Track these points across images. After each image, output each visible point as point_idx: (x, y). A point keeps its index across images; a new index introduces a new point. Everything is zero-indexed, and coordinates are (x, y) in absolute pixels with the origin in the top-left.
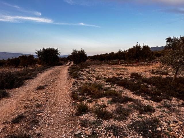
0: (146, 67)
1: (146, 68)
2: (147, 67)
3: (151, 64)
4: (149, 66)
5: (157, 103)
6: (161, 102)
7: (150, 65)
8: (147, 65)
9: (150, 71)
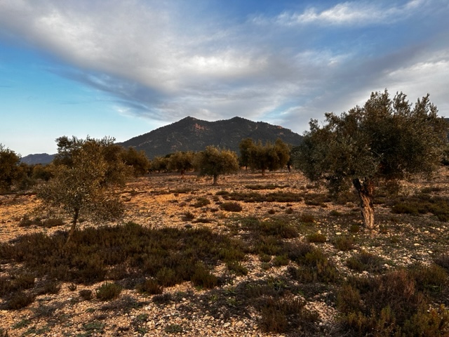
0: (10, 208)
1: (8, 213)
2: (12, 209)
3: (24, 200)
4: (18, 206)
5: (20, 311)
6: (31, 306)
7: (21, 202)
8: (14, 202)
9: (17, 219)
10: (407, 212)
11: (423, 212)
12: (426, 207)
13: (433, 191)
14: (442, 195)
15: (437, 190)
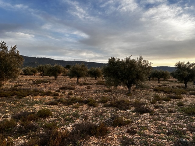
10: (5, 96)
11: (12, 95)
12: (15, 93)
13: (19, 86)
14: (22, 87)
15: (21, 85)
